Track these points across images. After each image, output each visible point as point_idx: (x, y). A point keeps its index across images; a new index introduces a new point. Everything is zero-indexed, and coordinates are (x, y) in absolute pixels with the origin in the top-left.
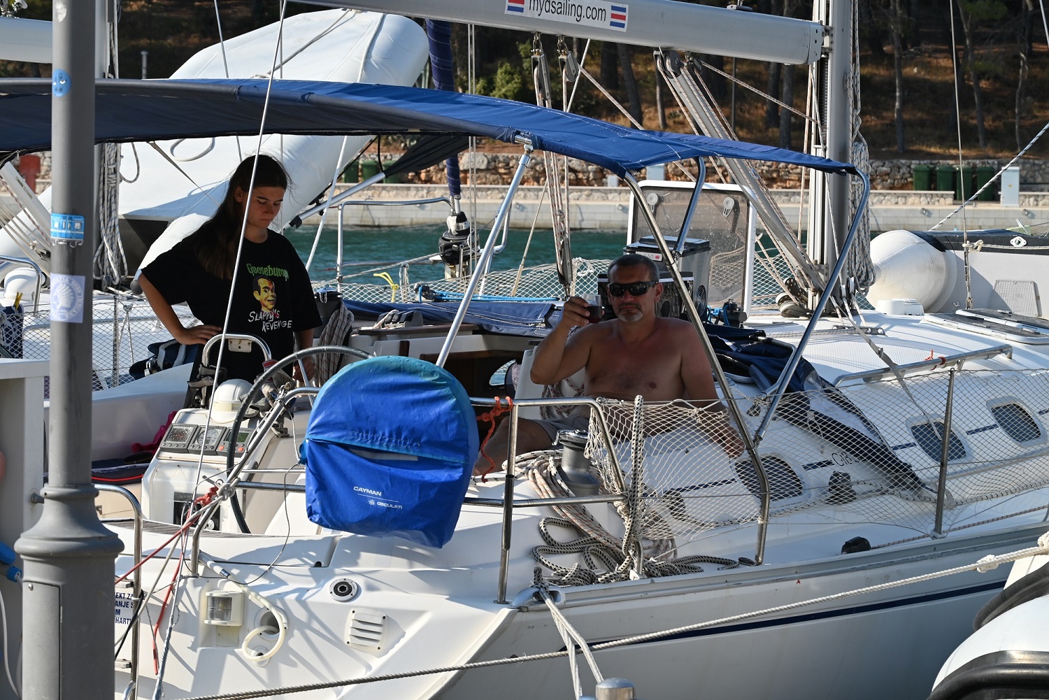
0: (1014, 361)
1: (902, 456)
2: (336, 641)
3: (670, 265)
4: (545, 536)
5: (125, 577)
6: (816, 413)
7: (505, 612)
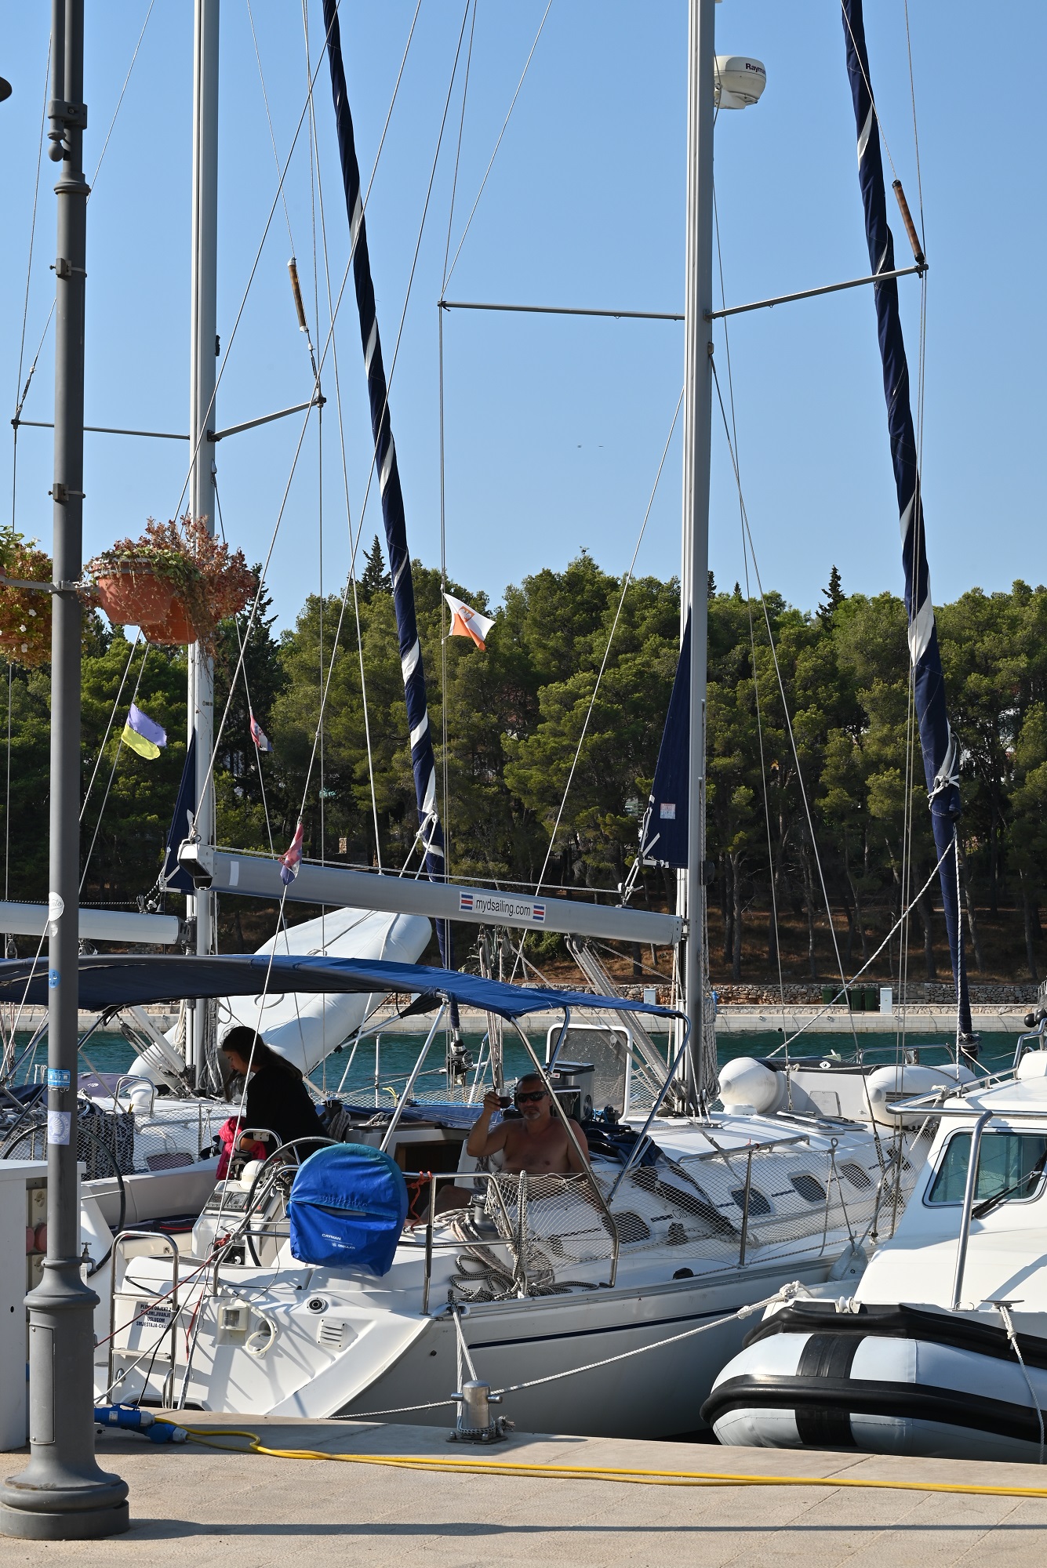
0: (812, 1147)
1: (723, 1212)
2: (311, 1341)
3: (544, 1080)
4: (460, 1268)
5: (167, 1296)
6: (662, 1183)
7: (426, 1320)
